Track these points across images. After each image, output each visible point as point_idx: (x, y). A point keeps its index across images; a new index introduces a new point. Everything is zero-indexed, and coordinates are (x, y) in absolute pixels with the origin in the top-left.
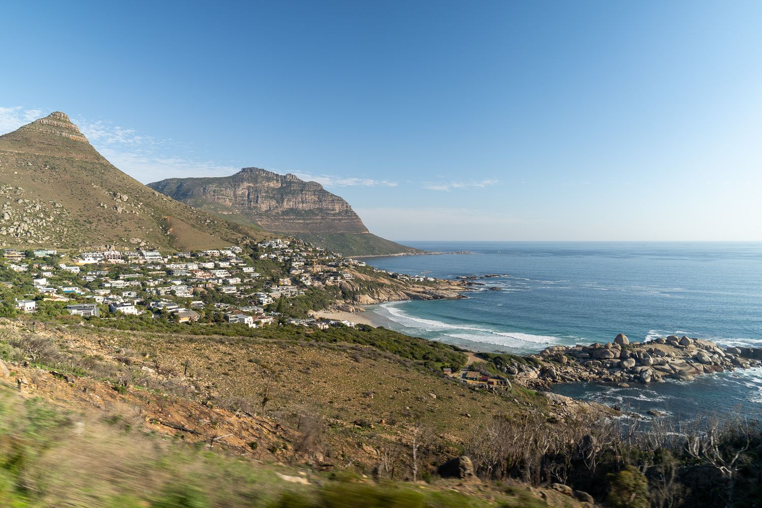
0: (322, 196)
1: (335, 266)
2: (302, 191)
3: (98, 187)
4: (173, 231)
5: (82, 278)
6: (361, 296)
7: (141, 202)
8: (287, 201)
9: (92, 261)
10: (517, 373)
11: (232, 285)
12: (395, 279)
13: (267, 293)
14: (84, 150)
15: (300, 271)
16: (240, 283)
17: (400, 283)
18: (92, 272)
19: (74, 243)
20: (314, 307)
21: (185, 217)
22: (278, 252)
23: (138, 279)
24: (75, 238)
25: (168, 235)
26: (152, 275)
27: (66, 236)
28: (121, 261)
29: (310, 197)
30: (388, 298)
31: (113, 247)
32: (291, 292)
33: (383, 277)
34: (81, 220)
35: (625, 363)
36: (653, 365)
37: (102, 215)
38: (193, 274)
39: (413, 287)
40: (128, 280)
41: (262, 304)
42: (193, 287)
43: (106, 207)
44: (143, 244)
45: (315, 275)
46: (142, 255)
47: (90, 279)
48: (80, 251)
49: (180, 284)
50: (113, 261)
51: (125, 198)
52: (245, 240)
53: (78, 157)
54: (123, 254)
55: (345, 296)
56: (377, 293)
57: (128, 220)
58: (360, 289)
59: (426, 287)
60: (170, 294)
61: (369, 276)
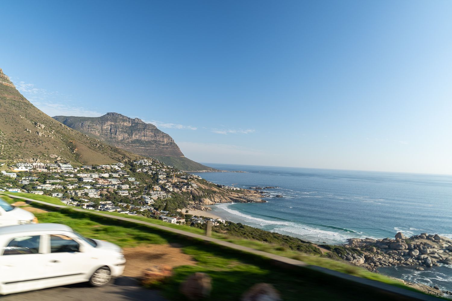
0: (157, 133)
1: (186, 179)
2: (144, 129)
3: (24, 118)
4: (78, 151)
5: (19, 182)
6: (204, 199)
7: (53, 129)
8: (135, 135)
9: (24, 169)
10: (352, 260)
11: (124, 190)
12: (221, 188)
13: (149, 196)
14: (13, 93)
15: (164, 181)
16: (129, 188)
17: (224, 191)
18: (26, 177)
19: (9, 156)
20: (178, 206)
21: (83, 142)
22: (147, 168)
23: (60, 184)
24: (10, 153)
25: (74, 153)
26: (69, 181)
27: (4, 150)
28: (45, 170)
29: (149, 133)
30: (220, 201)
31: (39, 160)
32: (164, 196)
33: (214, 187)
34: (14, 140)
35: (413, 253)
36: (429, 254)
37: (28, 137)
38: (96, 181)
39: (232, 194)
40: (53, 184)
41: (148, 204)
42: (100, 191)
43: (31, 132)
44: (59, 159)
45: (174, 184)
46: (59, 166)
47: (26, 183)
48: (15, 162)
49: (90, 188)
50: (39, 170)
51: (43, 126)
52: (124, 159)
53: (9, 97)
54: (47, 165)
55: (194, 199)
56: (213, 197)
57: (46, 141)
58: (203, 194)
59: (239, 194)
60: (84, 195)
61: (206, 186)
